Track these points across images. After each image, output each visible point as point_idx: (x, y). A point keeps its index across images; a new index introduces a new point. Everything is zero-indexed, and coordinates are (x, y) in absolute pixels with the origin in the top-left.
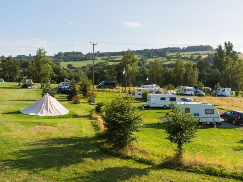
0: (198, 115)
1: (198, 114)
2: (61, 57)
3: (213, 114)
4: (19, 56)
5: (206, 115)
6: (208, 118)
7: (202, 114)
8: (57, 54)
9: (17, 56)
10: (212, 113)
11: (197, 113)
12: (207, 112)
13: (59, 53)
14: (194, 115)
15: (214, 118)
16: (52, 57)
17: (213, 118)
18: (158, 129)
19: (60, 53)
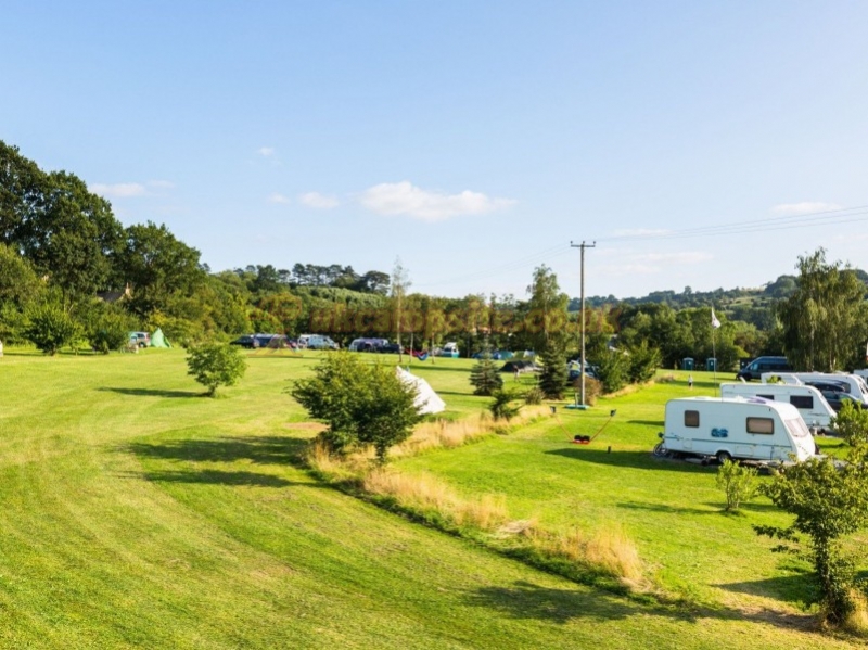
0: (724, 434)
1: (725, 431)
2: (785, 290)
3: (772, 433)
4: (656, 293)
5: (750, 435)
6: (755, 445)
7: (738, 432)
8: (774, 281)
9: (651, 294)
10: (770, 430)
11: (720, 427)
12: (754, 425)
13: (779, 279)
14: (713, 435)
15: (776, 449)
16: (758, 293)
17: (773, 447)
18: (619, 468)
19: (784, 277)
